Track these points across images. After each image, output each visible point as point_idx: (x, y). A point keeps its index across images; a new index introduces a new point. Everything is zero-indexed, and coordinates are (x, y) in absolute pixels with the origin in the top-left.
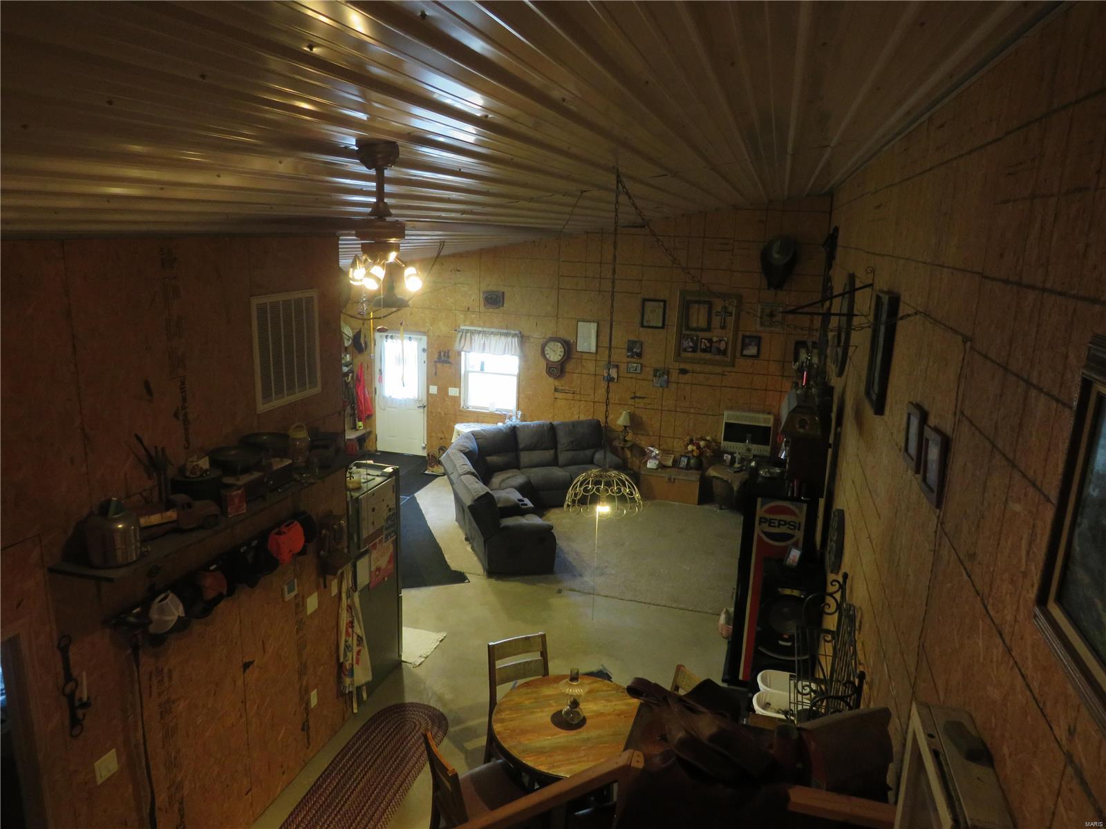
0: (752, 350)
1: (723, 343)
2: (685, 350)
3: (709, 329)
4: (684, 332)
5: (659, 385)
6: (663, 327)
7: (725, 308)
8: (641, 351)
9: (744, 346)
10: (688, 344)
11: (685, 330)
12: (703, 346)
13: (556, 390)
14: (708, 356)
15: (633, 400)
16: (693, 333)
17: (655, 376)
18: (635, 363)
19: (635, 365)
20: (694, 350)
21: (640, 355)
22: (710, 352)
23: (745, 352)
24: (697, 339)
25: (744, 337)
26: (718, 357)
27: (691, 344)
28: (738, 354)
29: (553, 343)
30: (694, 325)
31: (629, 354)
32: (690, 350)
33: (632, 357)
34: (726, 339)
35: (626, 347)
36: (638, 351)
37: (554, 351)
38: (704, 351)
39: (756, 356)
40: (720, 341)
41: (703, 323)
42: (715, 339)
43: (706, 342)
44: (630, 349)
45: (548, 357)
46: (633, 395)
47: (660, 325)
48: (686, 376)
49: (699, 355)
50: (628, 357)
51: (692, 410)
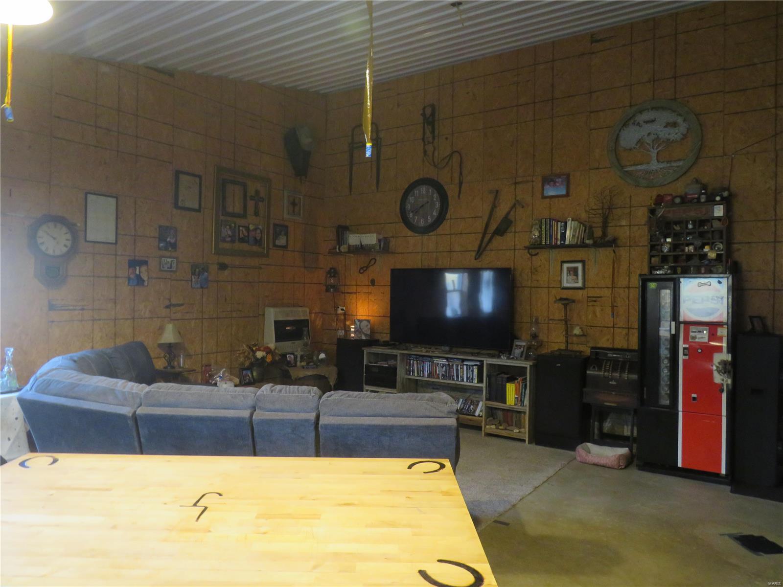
0: (282, 241)
1: (259, 231)
2: (224, 240)
3: (244, 215)
4: (222, 218)
5: (199, 286)
6: (199, 210)
7: (257, 192)
8: (176, 241)
9: (276, 236)
10: (226, 232)
11: (223, 215)
12: (241, 236)
13: (52, 307)
14: (245, 247)
15: (168, 310)
16: (229, 219)
17: (193, 273)
18: (170, 257)
19: (169, 260)
20: (233, 241)
21: (174, 246)
22: (247, 242)
23: (278, 243)
24: (235, 226)
25: (275, 225)
26: (255, 248)
27: (230, 233)
28: (271, 246)
29: (51, 225)
30: (230, 210)
31: (162, 245)
32: (229, 239)
33: (166, 249)
34: (260, 227)
35: (157, 235)
36: (173, 241)
37: (54, 239)
38: (242, 240)
39: (285, 247)
40: (256, 229)
41: (238, 209)
42: (251, 227)
43: (244, 230)
44: (161, 239)
45: (43, 248)
46: (167, 303)
47: (196, 206)
48: (226, 272)
49: (238, 246)
50: (160, 249)
51: (234, 315)
